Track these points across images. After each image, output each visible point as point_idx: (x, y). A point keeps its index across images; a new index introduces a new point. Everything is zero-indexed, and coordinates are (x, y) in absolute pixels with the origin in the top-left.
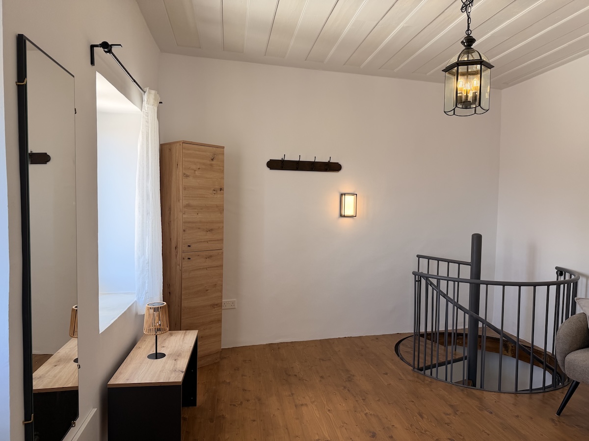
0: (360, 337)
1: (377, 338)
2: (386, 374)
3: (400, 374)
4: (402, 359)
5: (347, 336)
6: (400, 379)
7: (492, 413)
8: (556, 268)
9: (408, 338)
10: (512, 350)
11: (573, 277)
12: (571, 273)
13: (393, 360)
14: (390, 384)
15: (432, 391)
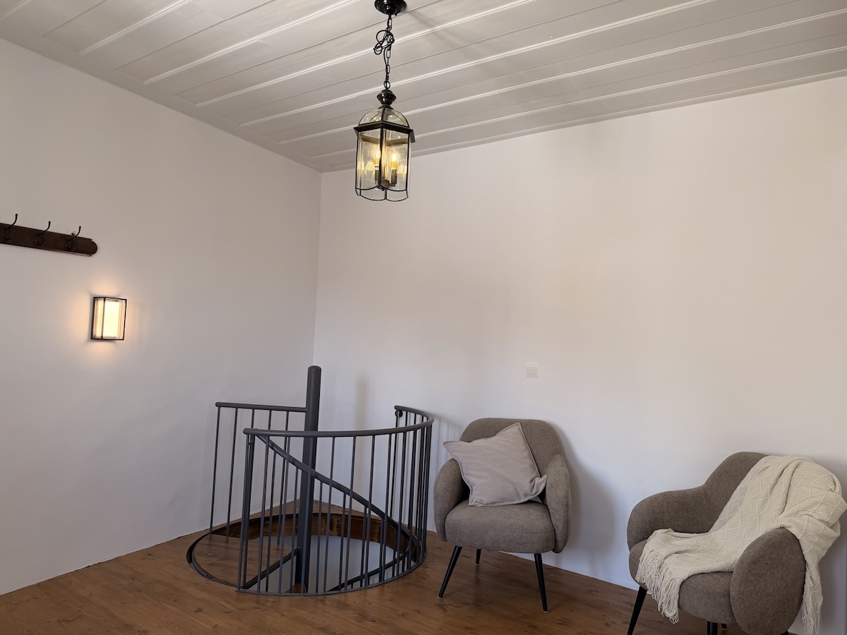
0: (117, 560)
1: (149, 554)
2: (200, 610)
3: (223, 603)
4: (210, 577)
5: (91, 564)
6: (227, 613)
7: (374, 621)
8: (396, 407)
9: (201, 541)
10: (339, 526)
11: (425, 419)
12: (423, 414)
13: (197, 584)
14: (216, 626)
15: (283, 615)
